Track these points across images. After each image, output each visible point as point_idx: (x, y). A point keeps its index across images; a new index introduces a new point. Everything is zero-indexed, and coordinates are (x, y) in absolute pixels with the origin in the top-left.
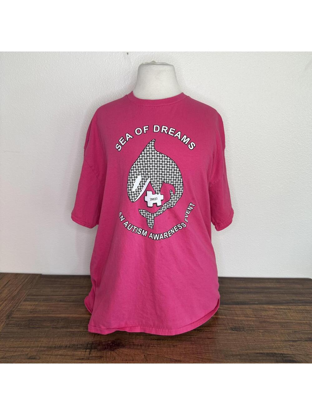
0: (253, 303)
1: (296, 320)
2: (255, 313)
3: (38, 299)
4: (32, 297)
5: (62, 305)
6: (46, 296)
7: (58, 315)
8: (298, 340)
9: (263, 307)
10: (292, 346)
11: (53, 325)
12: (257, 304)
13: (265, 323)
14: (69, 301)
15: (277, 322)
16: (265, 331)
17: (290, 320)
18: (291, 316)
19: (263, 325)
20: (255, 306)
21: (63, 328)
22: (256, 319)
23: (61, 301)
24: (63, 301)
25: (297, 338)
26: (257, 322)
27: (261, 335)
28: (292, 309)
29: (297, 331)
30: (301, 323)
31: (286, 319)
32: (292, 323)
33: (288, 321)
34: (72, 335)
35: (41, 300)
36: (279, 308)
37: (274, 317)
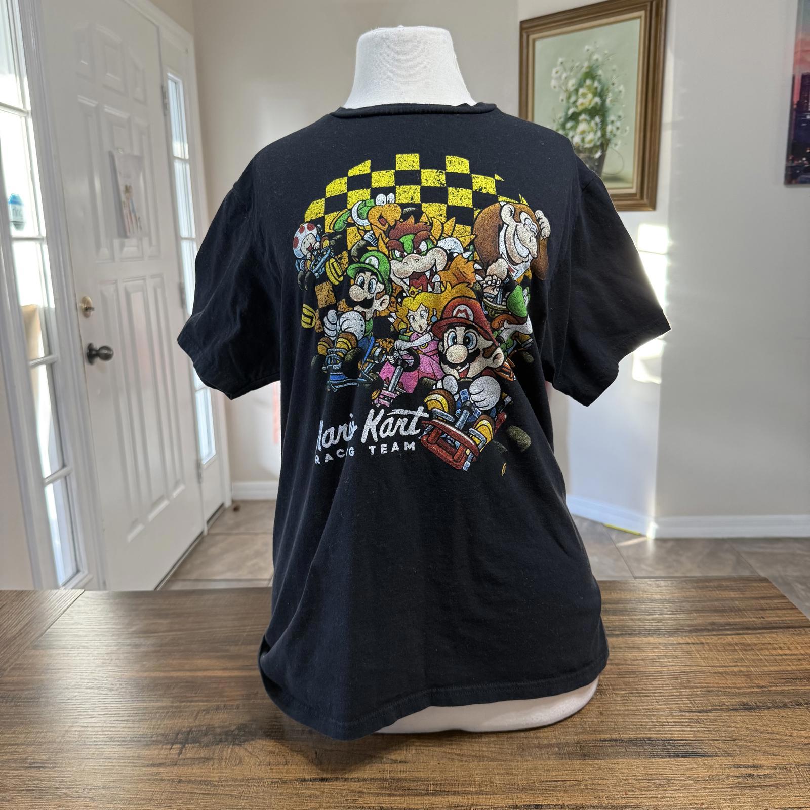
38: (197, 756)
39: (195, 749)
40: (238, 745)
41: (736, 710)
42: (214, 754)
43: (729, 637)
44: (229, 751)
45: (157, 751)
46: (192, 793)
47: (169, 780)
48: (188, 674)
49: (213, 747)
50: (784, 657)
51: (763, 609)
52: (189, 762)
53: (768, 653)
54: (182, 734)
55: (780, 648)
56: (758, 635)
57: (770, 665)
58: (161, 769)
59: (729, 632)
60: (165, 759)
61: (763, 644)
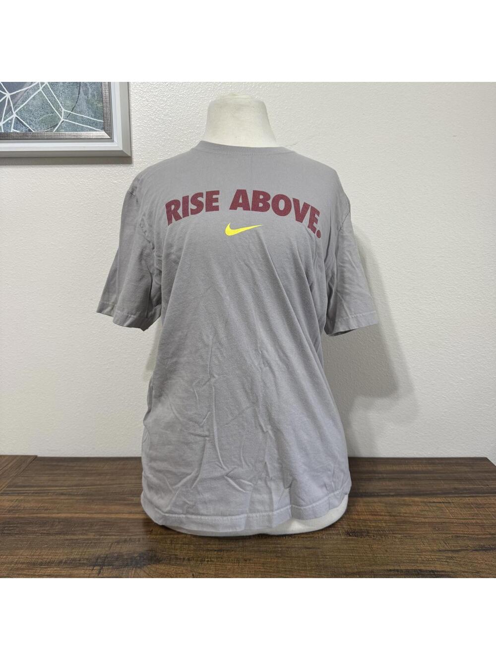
0: (387, 494)
1: (459, 519)
2: (389, 509)
3: (24, 492)
4: (16, 489)
7: (54, 515)
8: (464, 550)
9: (404, 500)
10: (451, 558)
12: (393, 496)
13: (406, 525)
14: (76, 493)
15: (426, 522)
16: (406, 537)
17: (449, 518)
18: (452, 513)
19: (402, 527)
20: (391, 499)
21: (59, 533)
22: (391, 518)
23: (62, 494)
24: (65, 494)
25: (460, 546)
26: (393, 523)
27: (398, 543)
28: (453, 502)
29: (462, 535)
30: (468, 524)
31: (441, 518)
32: (452, 523)
33: (445, 520)
34: (73, 545)
35: (29, 493)
36: (431, 501)
37: (421, 515)
39: (110, 571)
40: (139, 568)
41: (476, 550)
43: (466, 498)
45: (83, 571)
48: (106, 516)
49: (122, 569)
51: (487, 480)
53: (494, 510)
54: (100, 558)
61: (490, 504)
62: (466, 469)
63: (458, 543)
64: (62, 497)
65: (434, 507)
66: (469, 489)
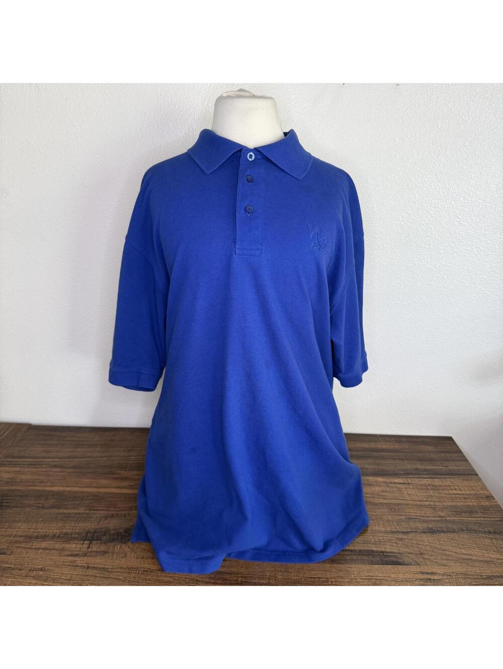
1: (414, 501)
3: (20, 463)
4: (12, 460)
5: (56, 472)
6: (34, 458)
7: (48, 488)
8: (411, 532)
9: (368, 480)
10: (401, 539)
11: (38, 503)
14: (68, 466)
15: (385, 503)
17: (405, 500)
18: (409, 495)
21: (53, 507)
23: (55, 466)
24: (58, 467)
25: (411, 528)
28: (412, 484)
29: (414, 517)
30: (422, 506)
31: (398, 499)
32: (408, 505)
34: (66, 519)
35: (24, 464)
37: (382, 496)
38: (99, 550)
39: (98, 545)
40: (124, 543)
41: (424, 532)
42: (109, 549)
43: (425, 479)
44: (119, 548)
45: (75, 545)
46: (95, 576)
47: (81, 566)
48: (95, 490)
49: (109, 544)
50: (457, 496)
51: (448, 461)
52: (94, 553)
53: (447, 492)
54: (90, 533)
55: (455, 489)
56: (443, 479)
57: (449, 502)
58: (77, 559)
59: (426, 476)
60: (79, 551)
61: (445, 486)
62: (430, 448)
63: (409, 525)
64: (56, 470)
65: (395, 487)
66: (430, 470)
